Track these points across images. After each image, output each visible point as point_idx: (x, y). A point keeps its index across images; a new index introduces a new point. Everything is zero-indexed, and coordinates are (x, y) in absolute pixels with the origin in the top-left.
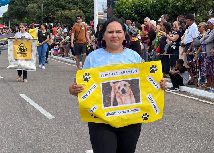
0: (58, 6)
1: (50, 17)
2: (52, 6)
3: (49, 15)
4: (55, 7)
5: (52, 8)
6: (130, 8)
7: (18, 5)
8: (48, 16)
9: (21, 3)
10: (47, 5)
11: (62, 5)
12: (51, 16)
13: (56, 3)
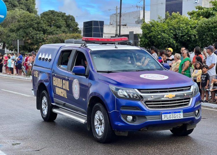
0: (38, 29)
1: (27, 41)
2: (31, 29)
3: (27, 39)
4: (34, 30)
5: (30, 32)
8: (25, 40)
10: (23, 27)
11: (43, 29)
12: (29, 41)
13: (36, 26)
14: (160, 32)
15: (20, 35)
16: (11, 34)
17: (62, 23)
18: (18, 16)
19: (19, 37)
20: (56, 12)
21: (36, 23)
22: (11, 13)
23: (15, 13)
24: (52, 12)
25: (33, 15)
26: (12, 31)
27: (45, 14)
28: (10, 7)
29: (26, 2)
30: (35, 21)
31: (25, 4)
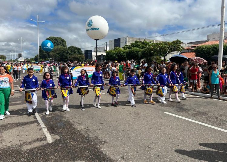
5: (64, 54)
11: (69, 53)
13: (66, 52)
16: (57, 55)
17: (76, 51)
18: (60, 48)
20: (74, 47)
23: (58, 47)
24: (72, 47)
25: (65, 48)
26: (57, 54)
27: (69, 47)
30: (66, 50)
31: (62, 44)
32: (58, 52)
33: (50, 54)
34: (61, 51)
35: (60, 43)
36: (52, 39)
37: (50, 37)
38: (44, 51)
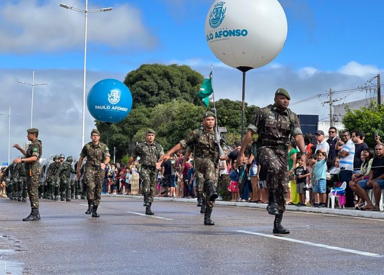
6: (379, 125)
7: (116, 133)
9: (121, 130)
10: (179, 129)
14: (369, 126)
15: (173, 141)
18: (176, 111)
19: (172, 143)
20: (232, 102)
21: (198, 121)
22: (166, 107)
23: (171, 106)
24: (226, 103)
28: (167, 98)
29: (192, 88)
30: (197, 118)
31: (190, 92)
32: (164, 128)
33: (135, 136)
34: (176, 122)
35: (182, 89)
36: (149, 73)
37: (142, 66)
38: (114, 126)
